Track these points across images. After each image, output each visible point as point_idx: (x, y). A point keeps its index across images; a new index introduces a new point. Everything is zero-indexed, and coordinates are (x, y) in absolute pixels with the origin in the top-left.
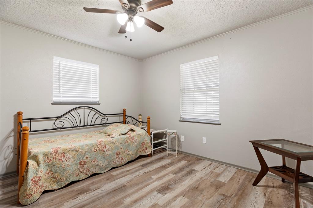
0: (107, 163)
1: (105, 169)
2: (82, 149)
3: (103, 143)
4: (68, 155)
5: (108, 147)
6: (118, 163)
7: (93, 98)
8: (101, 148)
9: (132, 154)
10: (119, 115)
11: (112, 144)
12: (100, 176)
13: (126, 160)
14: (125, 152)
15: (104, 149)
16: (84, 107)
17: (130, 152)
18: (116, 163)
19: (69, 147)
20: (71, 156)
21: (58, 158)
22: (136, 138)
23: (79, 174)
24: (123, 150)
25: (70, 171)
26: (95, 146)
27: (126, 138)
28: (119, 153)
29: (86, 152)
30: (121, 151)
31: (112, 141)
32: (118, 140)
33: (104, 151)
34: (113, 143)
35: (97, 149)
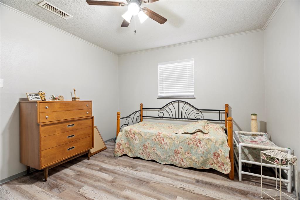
0: (165, 156)
1: (163, 161)
2: (145, 135)
3: (161, 136)
4: (136, 136)
5: (166, 141)
6: (177, 163)
7: (189, 92)
8: (159, 140)
9: (196, 161)
10: (219, 111)
11: (170, 140)
12: (156, 165)
13: (187, 163)
14: (187, 154)
15: (162, 142)
16: (179, 101)
17: (193, 157)
18: (175, 161)
19: (138, 131)
20: (138, 138)
21: (131, 136)
22: (203, 143)
23: (143, 154)
24: (183, 150)
25: (137, 149)
26: (155, 136)
27: (187, 138)
28: (179, 152)
29: (147, 138)
30: (181, 151)
31: (171, 137)
32: (178, 137)
33: (162, 143)
34: (171, 138)
35: (156, 139)
